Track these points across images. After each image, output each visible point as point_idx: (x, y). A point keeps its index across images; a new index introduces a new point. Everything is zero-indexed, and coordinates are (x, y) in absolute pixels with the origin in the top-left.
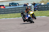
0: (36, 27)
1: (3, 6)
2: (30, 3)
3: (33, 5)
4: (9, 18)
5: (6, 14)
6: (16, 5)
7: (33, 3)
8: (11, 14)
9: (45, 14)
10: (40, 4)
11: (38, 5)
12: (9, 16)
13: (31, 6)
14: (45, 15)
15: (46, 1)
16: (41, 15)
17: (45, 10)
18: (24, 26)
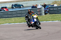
0: (47, 35)
1: (6, 8)
2: (39, 4)
3: (43, 7)
4: (14, 23)
5: (10, 18)
6: (20, 7)
7: (43, 4)
8: (16, 18)
9: (58, 18)
11: (49, 7)
12: (13, 20)
13: (41, 8)
15: (59, 2)
16: (53, 19)
17: (58, 13)
18: (32, 33)
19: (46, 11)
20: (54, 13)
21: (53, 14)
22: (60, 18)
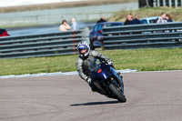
3: (87, 29)
8: (4, 59)
9: (130, 62)
10: (113, 25)
11: (105, 27)
13: (79, 32)
14: (131, 65)
19: (96, 39)
20: (118, 48)
21: (117, 50)
22: (135, 62)
